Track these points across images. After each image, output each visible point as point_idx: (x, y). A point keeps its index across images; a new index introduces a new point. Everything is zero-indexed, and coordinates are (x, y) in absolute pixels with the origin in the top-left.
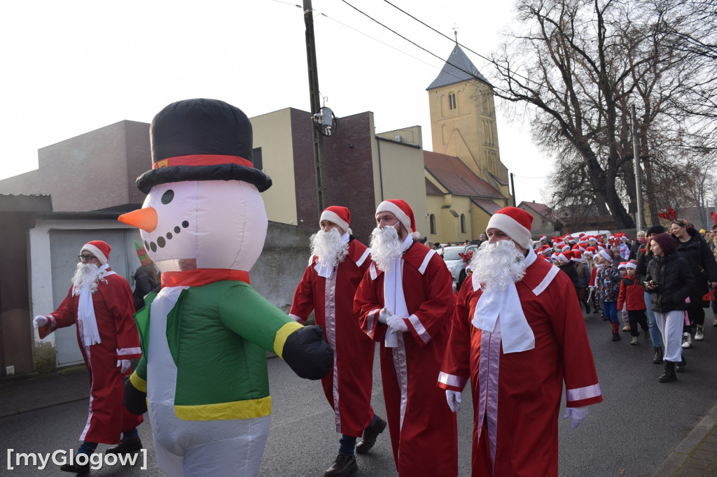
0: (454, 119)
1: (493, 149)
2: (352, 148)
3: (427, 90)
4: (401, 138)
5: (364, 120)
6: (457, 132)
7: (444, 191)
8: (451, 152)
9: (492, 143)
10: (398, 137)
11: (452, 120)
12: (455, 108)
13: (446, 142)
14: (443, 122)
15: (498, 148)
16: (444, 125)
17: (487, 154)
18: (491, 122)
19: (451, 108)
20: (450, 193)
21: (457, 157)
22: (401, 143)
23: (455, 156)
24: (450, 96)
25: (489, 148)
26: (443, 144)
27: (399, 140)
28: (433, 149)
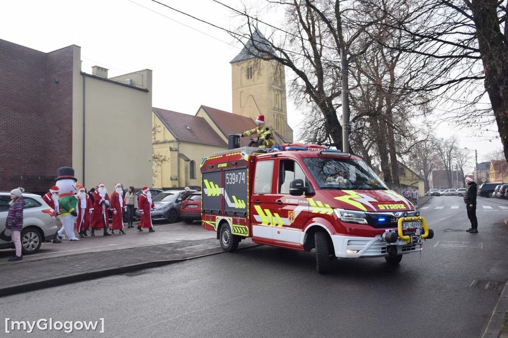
0: (250, 87)
1: (281, 113)
2: (57, 83)
3: (231, 63)
4: (131, 81)
5: (70, 54)
6: (251, 97)
8: (246, 114)
9: (280, 108)
10: (129, 80)
11: (248, 88)
12: (251, 78)
13: (243, 106)
14: (242, 89)
15: (286, 113)
16: (242, 92)
17: (275, 117)
18: (281, 91)
19: (248, 78)
21: (251, 118)
22: (131, 87)
23: (249, 117)
24: (248, 68)
25: (277, 112)
26: (241, 107)
27: (129, 83)
28: (233, 109)
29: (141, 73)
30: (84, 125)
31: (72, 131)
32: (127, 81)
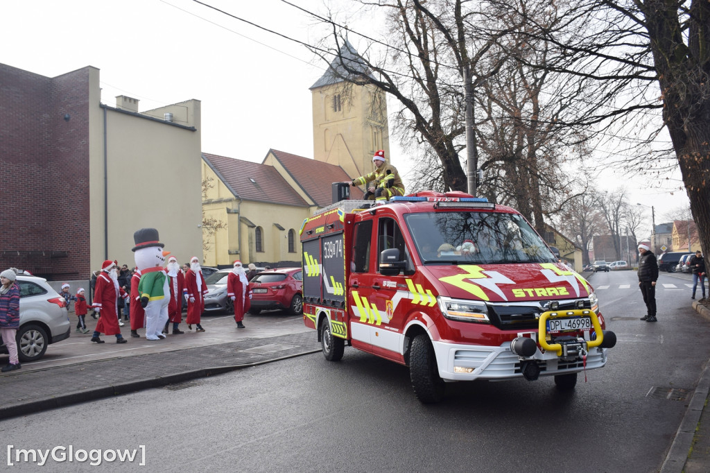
0: (338, 123)
2: (67, 119)
3: (311, 89)
4: (171, 116)
5: (85, 79)
6: (340, 137)
7: (310, 203)
8: (333, 161)
10: (168, 114)
11: (335, 123)
12: (340, 110)
13: (329, 149)
14: (326, 126)
16: (326, 129)
18: (381, 128)
19: (336, 111)
20: (316, 205)
21: (340, 167)
22: (172, 124)
23: (337, 165)
24: (335, 97)
26: (326, 151)
27: (168, 119)
28: (315, 154)
29: (185, 105)
30: (106, 178)
31: (88, 187)
32: (166, 117)
